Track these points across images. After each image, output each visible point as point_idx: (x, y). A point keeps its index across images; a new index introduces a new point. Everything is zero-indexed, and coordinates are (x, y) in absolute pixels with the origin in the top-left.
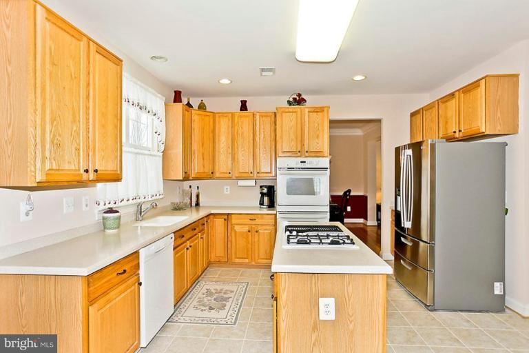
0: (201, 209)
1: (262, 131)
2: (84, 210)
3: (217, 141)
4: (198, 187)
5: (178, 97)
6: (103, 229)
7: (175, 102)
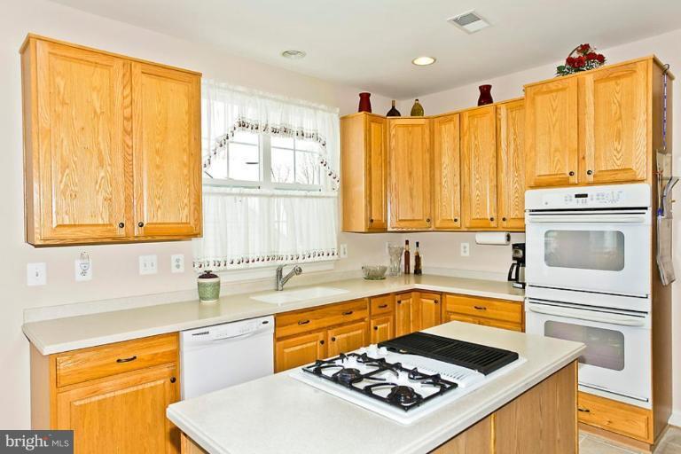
0: (423, 278)
1: (511, 138)
2: (173, 271)
3: (436, 164)
4: (417, 244)
5: (364, 103)
6: (198, 298)
7: (359, 111)
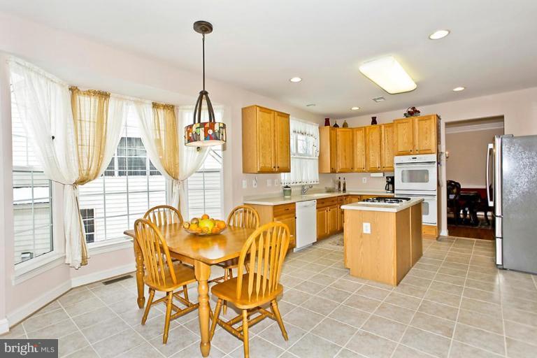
1: (386, 137)
3: (354, 147)
4: (345, 178)
5: (327, 123)
7: (326, 125)
